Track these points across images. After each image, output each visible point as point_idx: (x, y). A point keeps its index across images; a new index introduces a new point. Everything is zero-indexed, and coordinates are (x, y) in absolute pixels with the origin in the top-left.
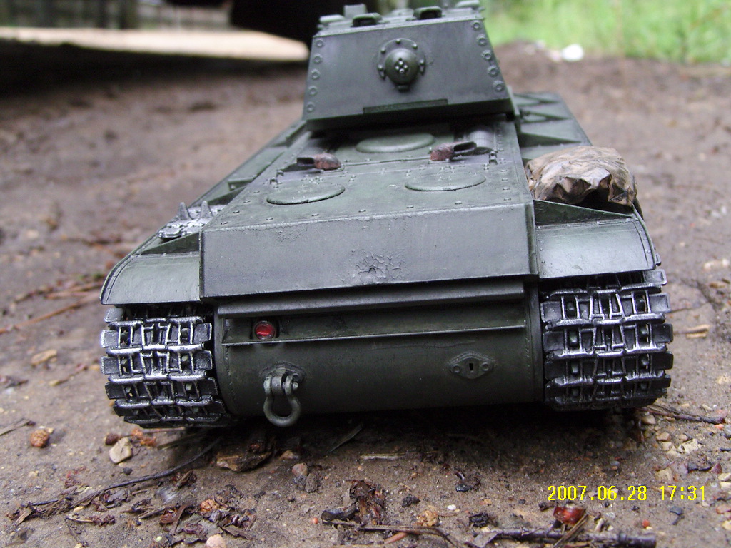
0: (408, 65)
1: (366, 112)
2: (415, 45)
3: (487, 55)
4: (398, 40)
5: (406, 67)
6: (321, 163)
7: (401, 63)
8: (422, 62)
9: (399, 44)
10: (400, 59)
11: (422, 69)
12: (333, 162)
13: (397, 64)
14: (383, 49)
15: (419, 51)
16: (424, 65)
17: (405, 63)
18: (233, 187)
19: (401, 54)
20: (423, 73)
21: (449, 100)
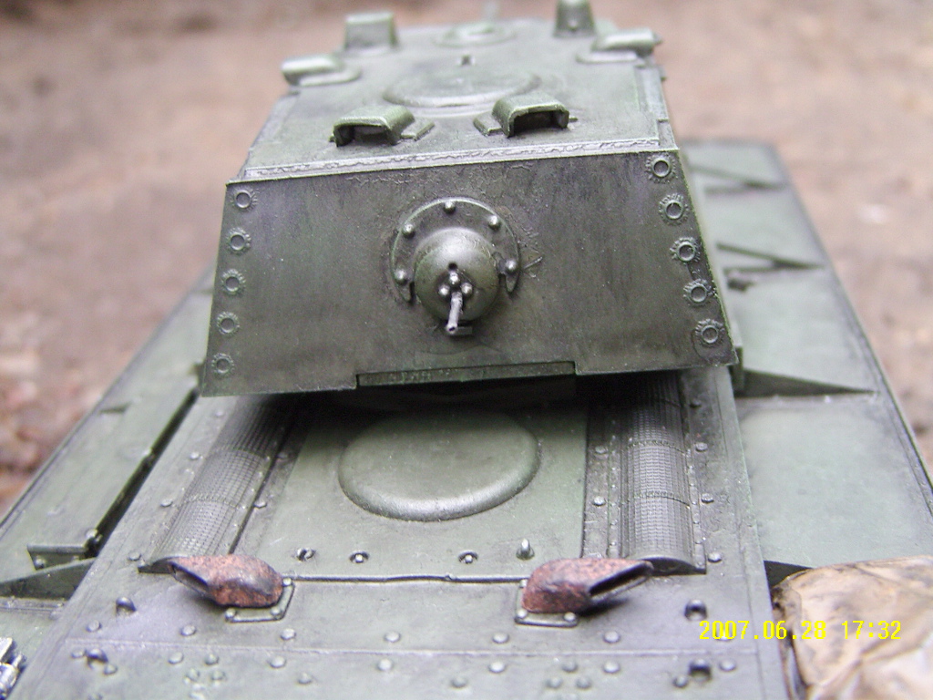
0: (473, 285)
1: (364, 382)
2: (494, 220)
3: (684, 250)
4: (449, 203)
5: (466, 289)
6: (228, 591)
7: (454, 278)
8: (511, 265)
9: (451, 216)
10: (453, 266)
11: (510, 285)
12: (259, 592)
13: (443, 278)
14: (408, 229)
15: (503, 235)
16: (518, 273)
17: (464, 277)
18: (39, 561)
19: (456, 245)
20: (513, 294)
21: (578, 364)
